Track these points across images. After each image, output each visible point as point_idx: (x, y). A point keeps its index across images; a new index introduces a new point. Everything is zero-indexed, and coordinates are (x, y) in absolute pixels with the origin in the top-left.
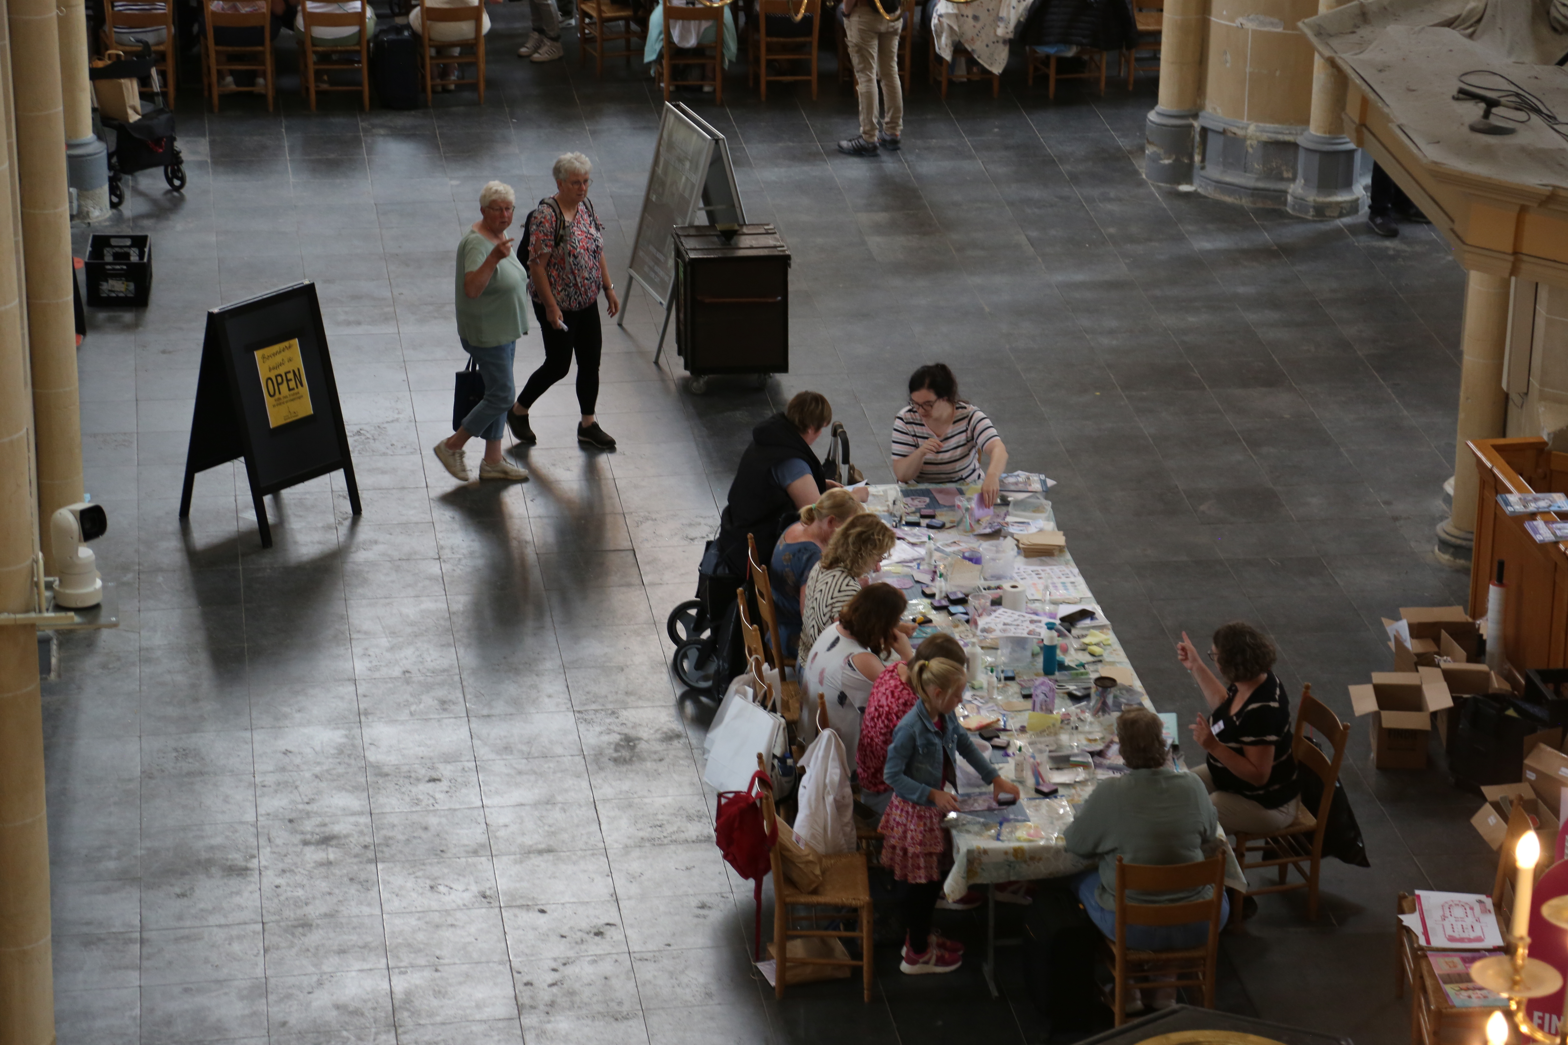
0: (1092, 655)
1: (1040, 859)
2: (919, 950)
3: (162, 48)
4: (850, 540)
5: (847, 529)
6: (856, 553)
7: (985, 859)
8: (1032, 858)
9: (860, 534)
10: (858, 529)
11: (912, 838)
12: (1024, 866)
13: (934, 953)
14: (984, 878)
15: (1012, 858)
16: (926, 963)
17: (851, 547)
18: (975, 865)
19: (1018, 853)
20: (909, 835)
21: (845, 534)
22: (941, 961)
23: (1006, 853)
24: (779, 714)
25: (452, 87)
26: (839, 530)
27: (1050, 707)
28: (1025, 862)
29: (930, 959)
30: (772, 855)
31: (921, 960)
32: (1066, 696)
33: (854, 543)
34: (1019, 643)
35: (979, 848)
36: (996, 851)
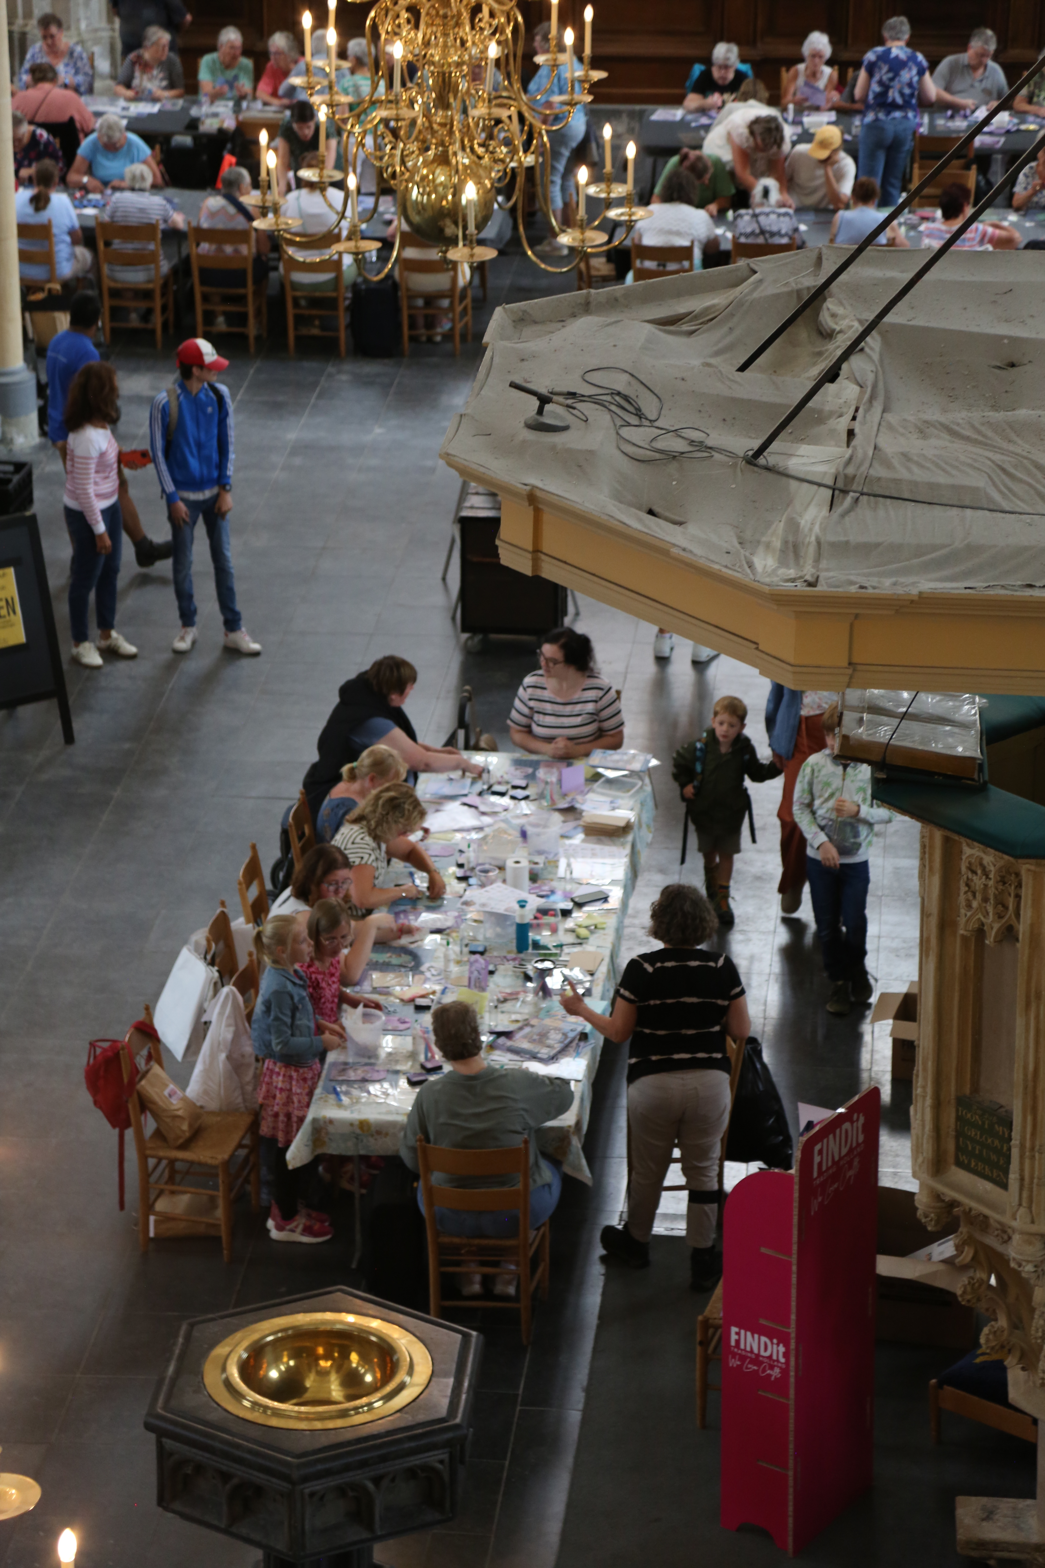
0: (578, 937)
1: (387, 1134)
2: (287, 1217)
3: (151, 286)
4: (381, 802)
5: (382, 792)
6: (383, 816)
7: (331, 1129)
8: (379, 1133)
9: (392, 799)
10: (392, 794)
11: (299, 1102)
12: (372, 1140)
13: (300, 1221)
14: (333, 1149)
15: (358, 1131)
16: (293, 1231)
17: (379, 809)
18: (323, 1134)
19: (364, 1125)
20: (295, 1099)
21: (378, 797)
22: (307, 1231)
23: (352, 1125)
24: (216, 968)
25: (438, 338)
26: (374, 792)
27: (483, 984)
28: (372, 1136)
29: (296, 1227)
30: (130, 1106)
31: (288, 1227)
32: (522, 975)
33: (383, 805)
34: (501, 919)
35: (324, 1117)
36: (343, 1122)
